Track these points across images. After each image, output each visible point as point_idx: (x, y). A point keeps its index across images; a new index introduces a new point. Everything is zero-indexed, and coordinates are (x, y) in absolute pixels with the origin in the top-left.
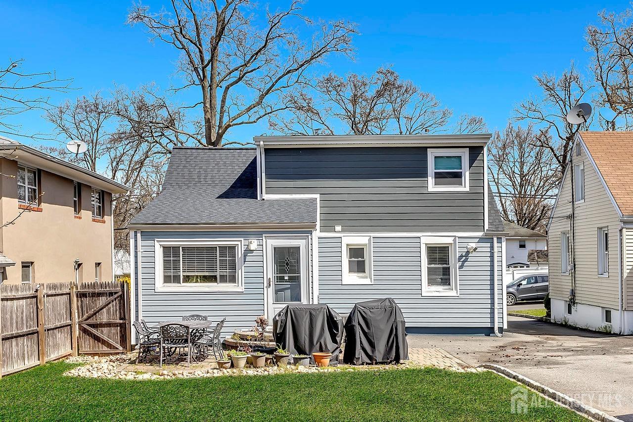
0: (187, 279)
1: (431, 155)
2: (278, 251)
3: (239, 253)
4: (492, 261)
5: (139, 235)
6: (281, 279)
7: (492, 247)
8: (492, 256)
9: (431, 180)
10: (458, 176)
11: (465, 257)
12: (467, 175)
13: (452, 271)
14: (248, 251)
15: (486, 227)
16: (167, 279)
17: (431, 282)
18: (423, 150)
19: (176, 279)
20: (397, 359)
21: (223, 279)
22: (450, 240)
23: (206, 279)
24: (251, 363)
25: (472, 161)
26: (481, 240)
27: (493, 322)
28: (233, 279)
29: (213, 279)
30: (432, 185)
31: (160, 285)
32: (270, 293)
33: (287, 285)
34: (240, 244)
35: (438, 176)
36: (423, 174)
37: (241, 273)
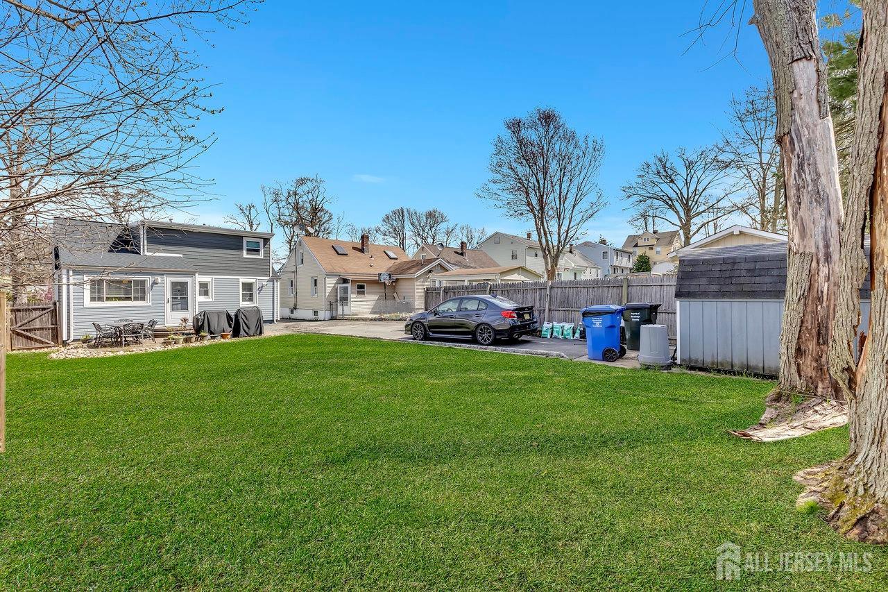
0: (108, 299)
1: (245, 240)
2: (174, 284)
3: (148, 284)
4: (273, 290)
5: (71, 273)
6: (174, 299)
7: (273, 284)
8: (273, 288)
9: (245, 252)
10: (258, 251)
11: (261, 288)
12: (262, 251)
13: (254, 295)
14: (155, 283)
15: (271, 275)
16: (93, 299)
17: (244, 300)
18: (241, 238)
19: (100, 299)
20: (261, 333)
21: (136, 299)
22: (254, 281)
23: (120, 299)
24: (186, 341)
25: (264, 245)
26: (269, 281)
27: (273, 318)
28: (143, 299)
29: (129, 299)
30: (245, 254)
31: (87, 302)
32: (169, 306)
33: (179, 302)
34: (149, 280)
35: (248, 250)
36: (242, 249)
37: (149, 296)
